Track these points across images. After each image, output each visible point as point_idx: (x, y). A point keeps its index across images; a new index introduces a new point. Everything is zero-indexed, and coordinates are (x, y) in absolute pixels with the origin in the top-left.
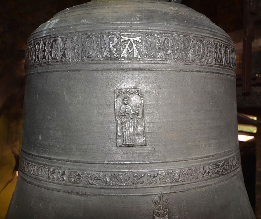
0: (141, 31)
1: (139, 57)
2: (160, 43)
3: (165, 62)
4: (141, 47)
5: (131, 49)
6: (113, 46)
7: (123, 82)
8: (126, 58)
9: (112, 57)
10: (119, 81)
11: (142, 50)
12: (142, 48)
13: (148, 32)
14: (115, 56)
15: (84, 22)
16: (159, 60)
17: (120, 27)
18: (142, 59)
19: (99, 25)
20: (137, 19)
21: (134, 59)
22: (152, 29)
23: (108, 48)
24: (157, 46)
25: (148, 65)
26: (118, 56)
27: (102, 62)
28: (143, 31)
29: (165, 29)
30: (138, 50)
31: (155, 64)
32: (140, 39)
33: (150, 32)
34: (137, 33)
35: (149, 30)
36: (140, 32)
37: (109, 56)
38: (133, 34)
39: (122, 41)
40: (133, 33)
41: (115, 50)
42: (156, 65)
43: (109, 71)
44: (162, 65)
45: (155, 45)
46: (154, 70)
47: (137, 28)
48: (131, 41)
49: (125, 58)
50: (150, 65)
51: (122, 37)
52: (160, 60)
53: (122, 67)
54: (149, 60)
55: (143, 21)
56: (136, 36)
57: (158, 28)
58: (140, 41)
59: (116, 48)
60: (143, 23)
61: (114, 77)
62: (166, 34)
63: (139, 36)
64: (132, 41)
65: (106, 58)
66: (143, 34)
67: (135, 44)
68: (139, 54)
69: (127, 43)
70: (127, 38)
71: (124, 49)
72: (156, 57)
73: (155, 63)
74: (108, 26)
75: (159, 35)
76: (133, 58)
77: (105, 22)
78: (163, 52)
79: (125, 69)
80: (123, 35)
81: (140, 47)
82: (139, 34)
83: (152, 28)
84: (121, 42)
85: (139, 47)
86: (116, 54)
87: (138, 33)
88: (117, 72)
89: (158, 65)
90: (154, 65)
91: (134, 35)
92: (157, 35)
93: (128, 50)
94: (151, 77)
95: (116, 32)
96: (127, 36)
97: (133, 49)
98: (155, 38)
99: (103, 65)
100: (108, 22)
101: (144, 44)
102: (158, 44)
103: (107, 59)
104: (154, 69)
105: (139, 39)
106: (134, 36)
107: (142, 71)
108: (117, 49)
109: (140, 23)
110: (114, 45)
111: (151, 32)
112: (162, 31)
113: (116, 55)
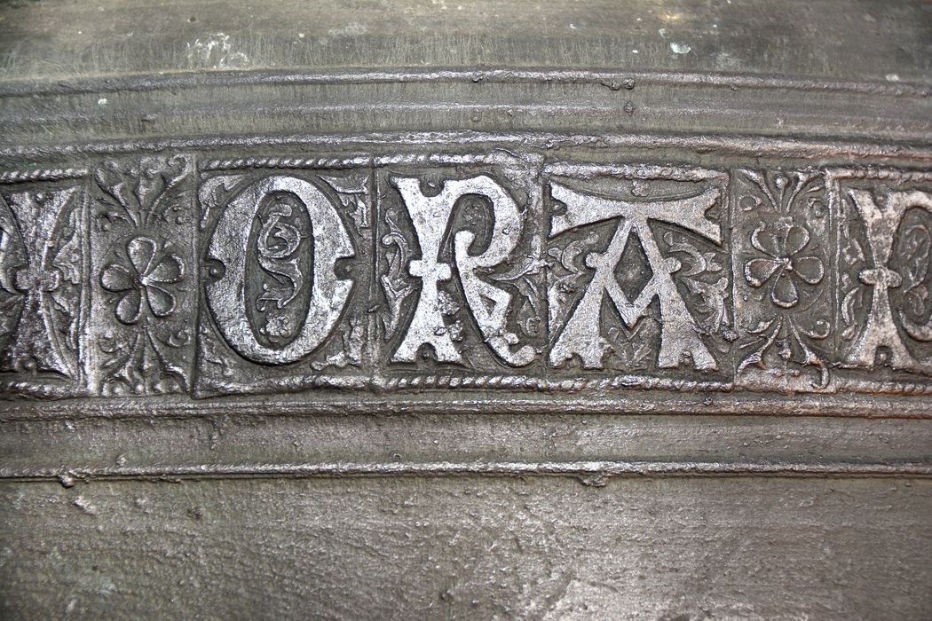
0: (710, 150)
1: (704, 360)
2: (867, 249)
3: (910, 407)
4: (713, 277)
5: (632, 292)
6: (483, 274)
7: (568, 577)
8: (598, 373)
9: (479, 356)
10: (540, 569)
11: (728, 302)
12: (730, 286)
13: (766, 155)
14: (504, 352)
15: (214, 61)
16: (862, 385)
17: (533, 108)
18: (727, 380)
19: (356, 90)
20: (675, 48)
21: (666, 382)
22: (794, 129)
23: (441, 285)
24: (844, 269)
25: (779, 429)
26: (528, 353)
27: (392, 403)
28: (725, 152)
29: (900, 133)
30: (695, 304)
31: (834, 422)
32: (709, 214)
33: (779, 155)
34: (680, 164)
35: (778, 137)
36: (706, 159)
37: (446, 350)
38: (648, 173)
39: (558, 226)
40: (650, 162)
41: (502, 298)
42: (838, 427)
43: (447, 487)
44: (889, 430)
45: (829, 265)
46: (826, 475)
47: (683, 126)
48: (633, 236)
49: (587, 372)
50: (792, 429)
51: (559, 192)
52: (873, 386)
53: (563, 447)
54: (784, 384)
55: (722, 67)
56: (672, 189)
57: (844, 123)
58: (713, 231)
59: (511, 288)
60: (725, 80)
61: (494, 533)
62: (911, 169)
63: (700, 186)
64: (645, 234)
65: (421, 367)
66: (727, 171)
67: (666, 253)
68: (706, 339)
69: (602, 251)
70: (605, 209)
71: (574, 296)
72: (838, 366)
73: (829, 415)
74: (439, 100)
75: (853, 178)
76: (655, 371)
77: (407, 70)
78: (896, 320)
79: (593, 466)
80: (565, 180)
81: (710, 277)
82: (700, 174)
83: (798, 121)
84: (548, 238)
85: (697, 278)
86: (513, 338)
87: (694, 166)
88: (522, 488)
89: (857, 431)
90: (824, 431)
91: (660, 178)
92: (840, 179)
93: (607, 302)
94: (805, 529)
95: (509, 149)
96: (601, 186)
97: (656, 298)
98: (824, 208)
99: (396, 429)
100: (435, 70)
101: (744, 258)
102: (853, 252)
103: (430, 380)
104: (825, 461)
105: (697, 212)
106: (660, 188)
107: (730, 484)
108: (517, 299)
109: (701, 85)
110: (491, 259)
111: (793, 156)
112: (877, 151)
113: (513, 348)
